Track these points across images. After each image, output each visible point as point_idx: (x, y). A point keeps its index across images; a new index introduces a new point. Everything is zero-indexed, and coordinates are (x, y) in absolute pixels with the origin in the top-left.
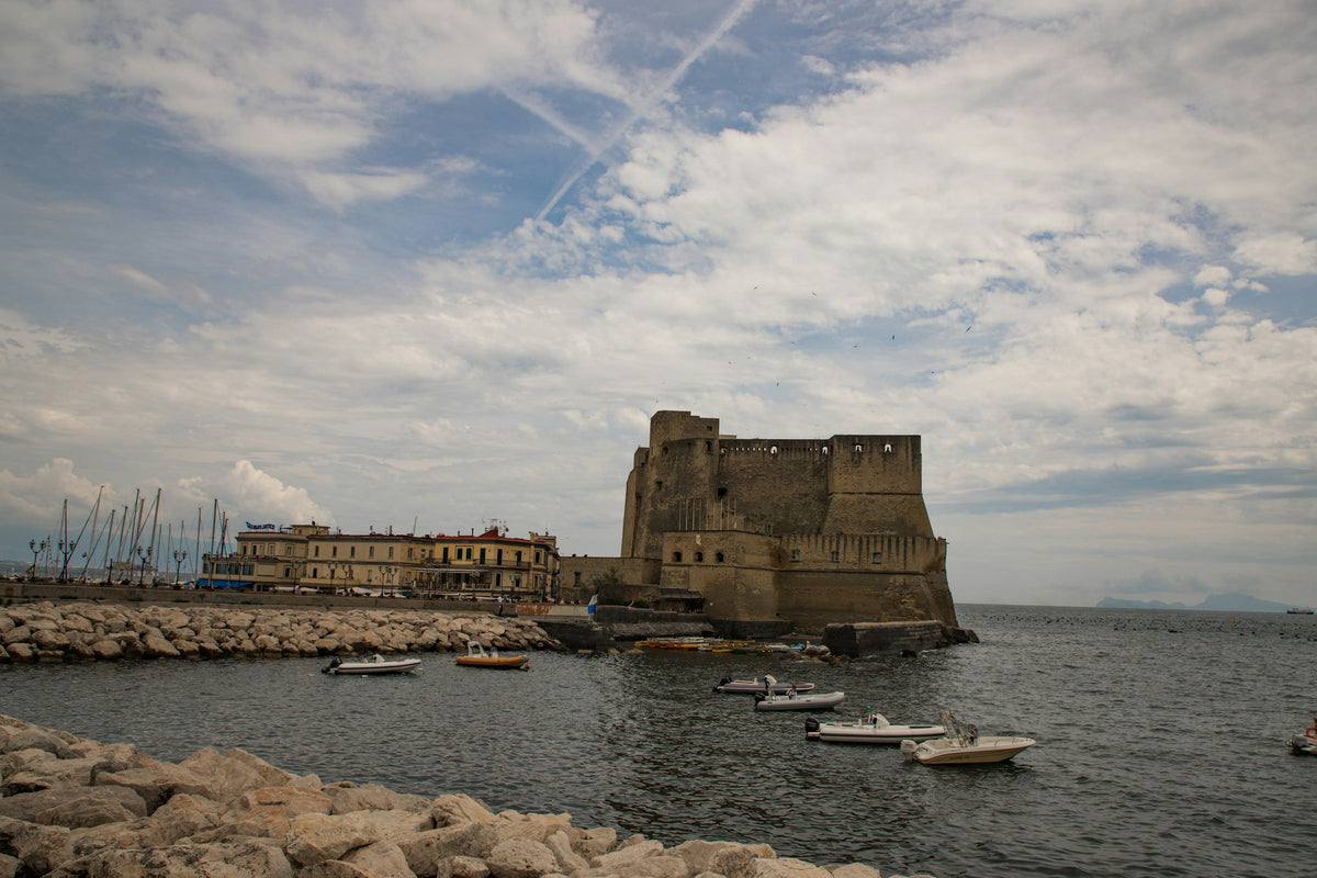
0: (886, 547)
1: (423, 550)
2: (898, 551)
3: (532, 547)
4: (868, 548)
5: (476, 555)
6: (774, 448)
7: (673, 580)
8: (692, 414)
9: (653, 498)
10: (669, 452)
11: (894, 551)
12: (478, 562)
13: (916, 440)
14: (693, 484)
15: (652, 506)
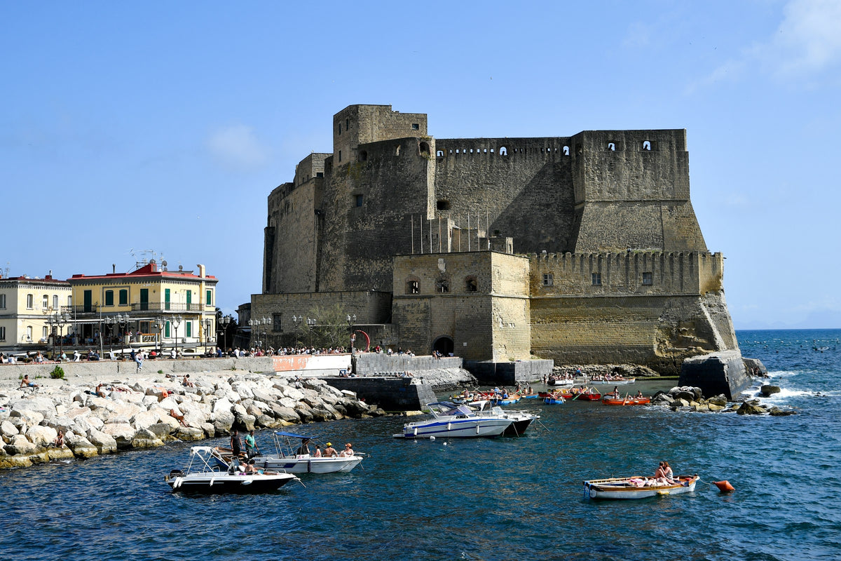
0: (657, 266)
1: (46, 296)
2: (672, 268)
3: (203, 284)
4: (636, 267)
5: (135, 297)
6: (503, 149)
7: (409, 317)
8: (394, 110)
9: (350, 215)
10: (369, 157)
11: (667, 269)
12: (138, 307)
13: (680, 134)
14: (406, 196)
15: (351, 225)
